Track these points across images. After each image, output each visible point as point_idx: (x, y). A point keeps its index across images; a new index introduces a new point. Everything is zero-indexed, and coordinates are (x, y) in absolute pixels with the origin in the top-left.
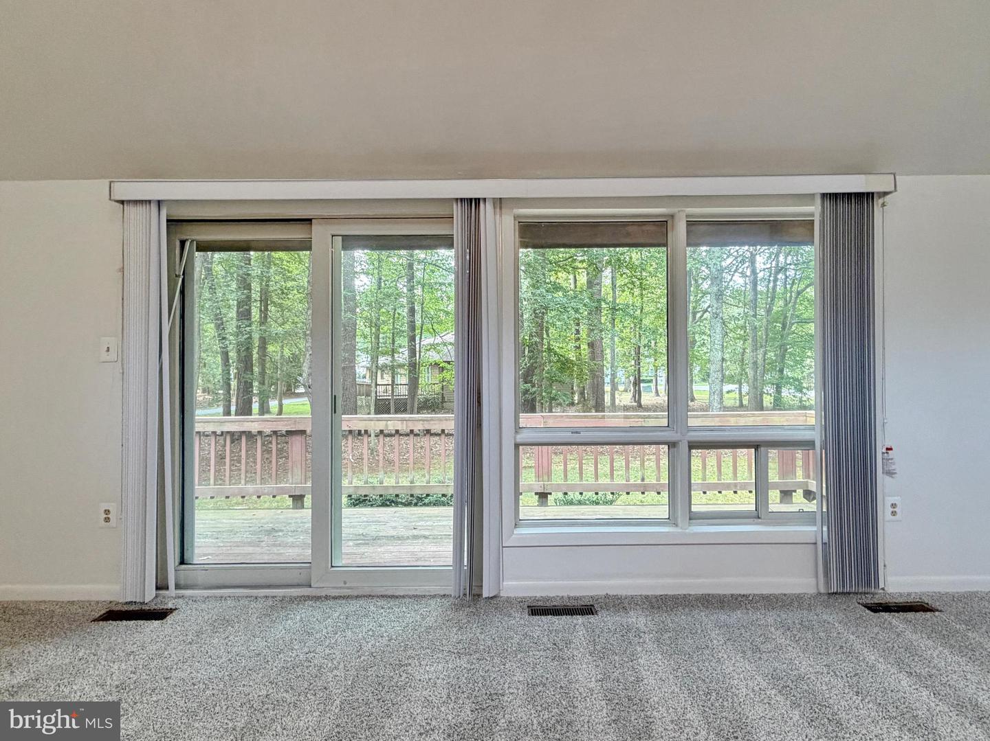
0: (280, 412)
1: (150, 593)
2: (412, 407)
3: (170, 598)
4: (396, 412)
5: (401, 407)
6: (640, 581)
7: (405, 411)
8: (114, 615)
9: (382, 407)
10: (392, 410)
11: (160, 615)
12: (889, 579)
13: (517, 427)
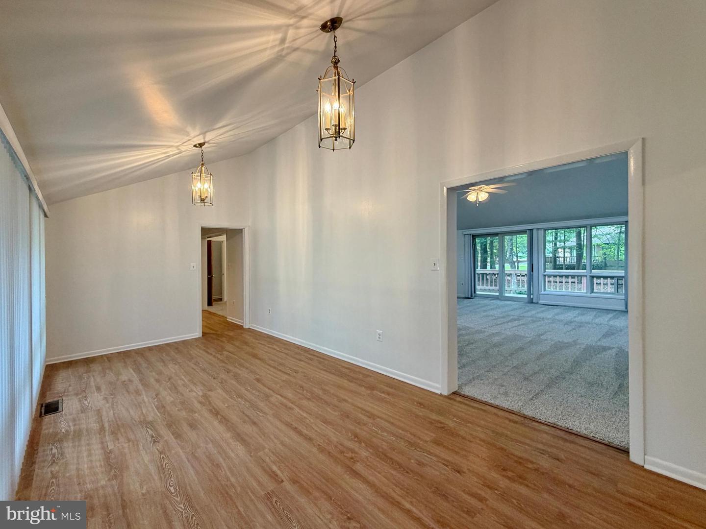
4: (567, 269)
5: (571, 267)
7: (573, 269)
8: (464, 298)
9: (558, 267)
10: (565, 268)
11: (472, 299)
13: (545, 272)
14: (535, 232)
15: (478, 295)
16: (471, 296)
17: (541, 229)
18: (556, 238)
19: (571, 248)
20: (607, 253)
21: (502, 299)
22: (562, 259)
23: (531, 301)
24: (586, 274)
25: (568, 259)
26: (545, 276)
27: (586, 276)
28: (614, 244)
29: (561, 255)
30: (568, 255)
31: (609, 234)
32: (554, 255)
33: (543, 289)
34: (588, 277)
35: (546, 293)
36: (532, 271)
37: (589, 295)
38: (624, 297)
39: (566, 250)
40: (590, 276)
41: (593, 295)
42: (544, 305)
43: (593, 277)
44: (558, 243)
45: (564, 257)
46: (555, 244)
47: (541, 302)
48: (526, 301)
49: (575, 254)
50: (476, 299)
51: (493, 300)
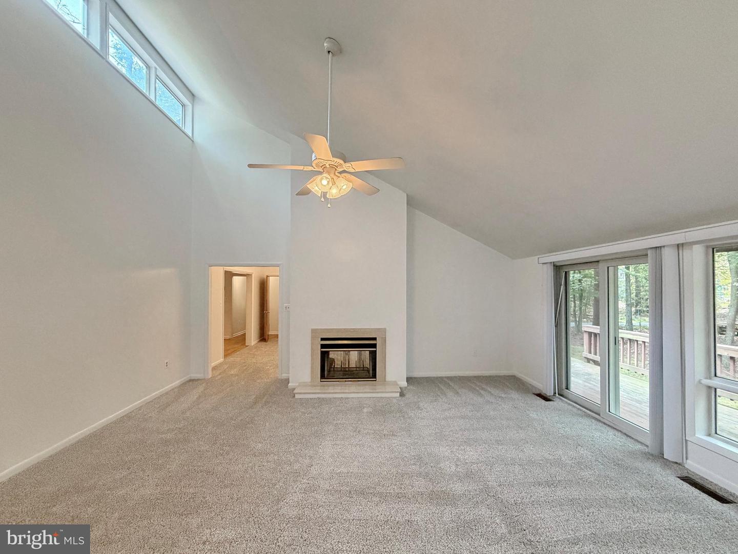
11: (549, 400)
13: (709, 375)
15: (571, 396)
16: (555, 393)
21: (606, 419)
26: (709, 389)
33: (702, 429)
35: (711, 443)
50: (558, 403)
51: (589, 416)
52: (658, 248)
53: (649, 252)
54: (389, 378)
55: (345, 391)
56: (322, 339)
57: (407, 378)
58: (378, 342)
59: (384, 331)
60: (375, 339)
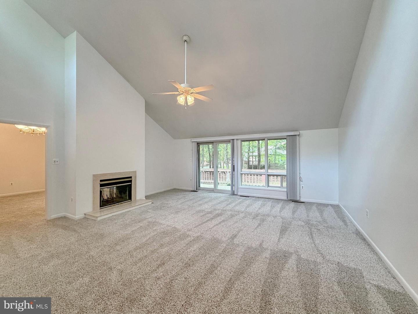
0: (224, 168)
1: (196, 190)
2: (259, 167)
3: (197, 191)
4: (254, 169)
5: (255, 167)
6: (260, 195)
7: (256, 169)
8: (192, 191)
9: (250, 167)
10: (253, 168)
11: (197, 192)
12: (301, 199)
13: (241, 171)
14: (235, 141)
15: (201, 189)
16: (197, 189)
17: (239, 139)
18: (249, 150)
19: (255, 156)
20: (271, 159)
21: (216, 191)
22: (251, 162)
23: (233, 194)
24: (265, 173)
25: (254, 162)
26: (242, 174)
27: (265, 175)
28: (273, 155)
29: (251, 160)
30: (254, 160)
31: (271, 149)
32: (248, 159)
33: (240, 184)
34: (266, 175)
35: (242, 187)
36: (234, 171)
37: (266, 188)
38: (286, 189)
39: (254, 157)
40: (267, 175)
41: (269, 188)
42: (241, 196)
43: (269, 175)
44: (250, 153)
45: (253, 161)
46: (249, 154)
47: (239, 194)
48: (230, 193)
49: (257, 160)
50: (199, 192)
51: (210, 192)
52: (233, 140)
53: (231, 140)
54: (138, 198)
55: (114, 211)
56: (101, 181)
57: (145, 196)
58: (133, 179)
59: (135, 172)
60: (131, 177)
